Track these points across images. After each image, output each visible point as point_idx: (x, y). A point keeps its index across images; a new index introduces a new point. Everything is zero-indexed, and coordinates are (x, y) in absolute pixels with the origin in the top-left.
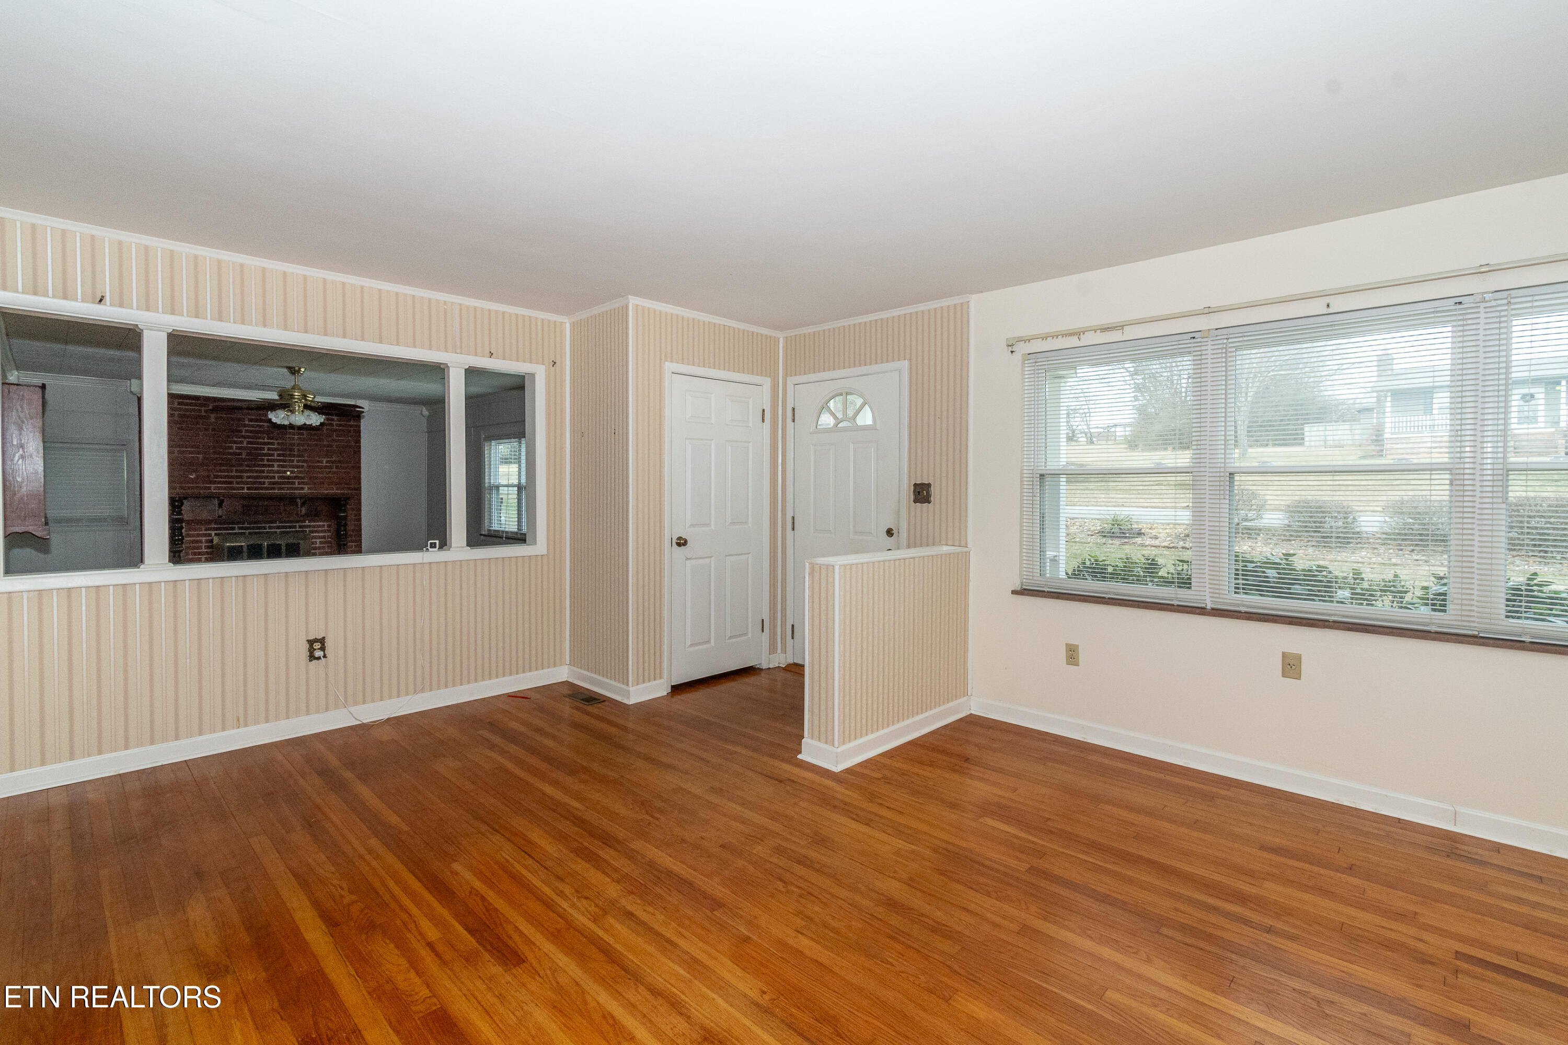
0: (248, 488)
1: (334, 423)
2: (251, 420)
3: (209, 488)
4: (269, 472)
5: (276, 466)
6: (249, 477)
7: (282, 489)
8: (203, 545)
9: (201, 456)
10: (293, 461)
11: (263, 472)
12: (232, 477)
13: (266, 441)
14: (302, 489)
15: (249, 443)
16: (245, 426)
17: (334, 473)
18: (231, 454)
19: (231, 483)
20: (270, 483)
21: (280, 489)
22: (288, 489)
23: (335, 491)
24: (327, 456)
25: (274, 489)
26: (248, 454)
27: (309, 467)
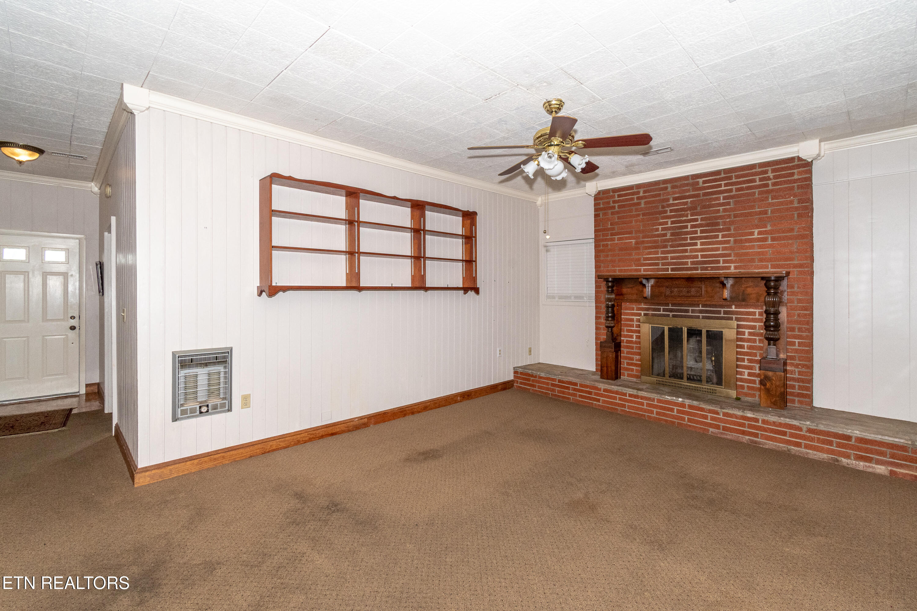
0: (673, 270)
1: (770, 182)
2: (675, 199)
3: (640, 270)
4: (692, 251)
5: (699, 244)
6: (672, 258)
7: (706, 269)
9: (633, 241)
10: (717, 236)
11: (686, 251)
12: (658, 258)
13: (689, 217)
14: (729, 268)
15: (673, 223)
16: (669, 206)
17: (770, 246)
18: (658, 236)
19: (657, 264)
20: (692, 263)
21: (702, 269)
22: (713, 268)
23: (769, 270)
24: (757, 227)
25: (696, 269)
26: (672, 234)
27: (735, 241)
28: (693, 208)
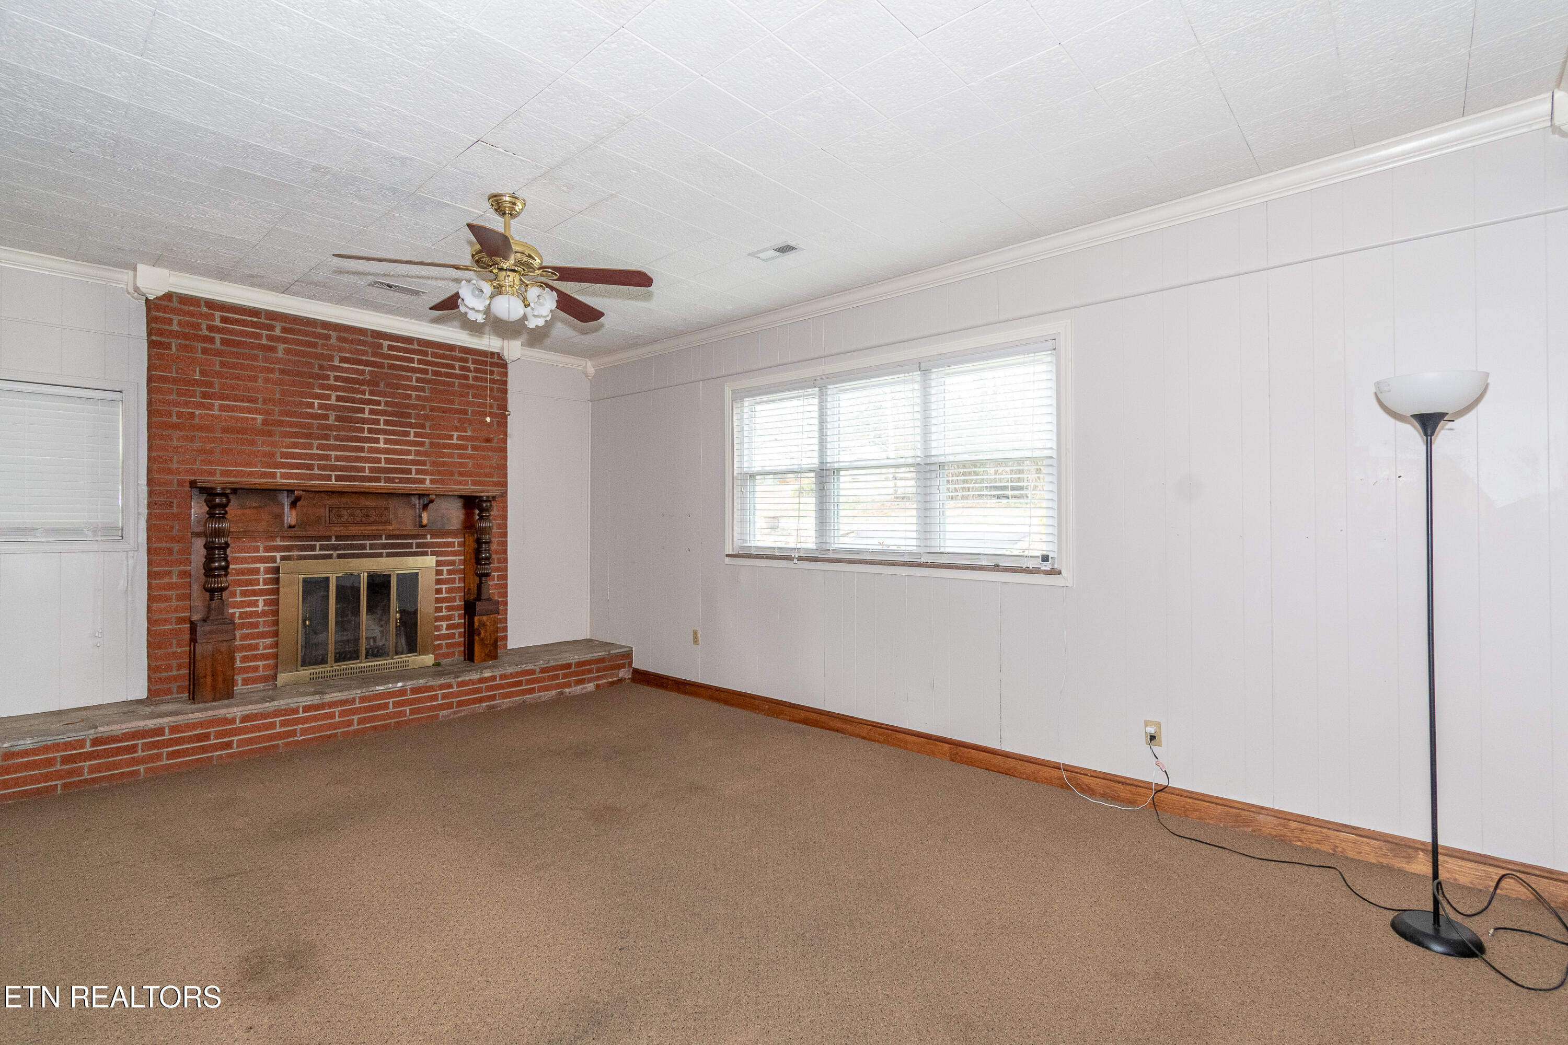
0: (338, 478)
1: (470, 374)
2: (343, 360)
3: (273, 475)
4: (371, 450)
5: (382, 441)
6: (338, 459)
7: (392, 480)
8: (262, 577)
9: (259, 418)
10: (407, 434)
11: (362, 449)
12: (311, 456)
13: (367, 397)
14: (422, 481)
15: (339, 398)
16: (334, 368)
17: (470, 457)
18: (313, 416)
19: (310, 467)
20: (372, 470)
21: (388, 480)
22: (402, 481)
23: (471, 488)
24: (457, 429)
25: (378, 480)
26: (338, 418)
27: (432, 445)
28: (373, 383)
